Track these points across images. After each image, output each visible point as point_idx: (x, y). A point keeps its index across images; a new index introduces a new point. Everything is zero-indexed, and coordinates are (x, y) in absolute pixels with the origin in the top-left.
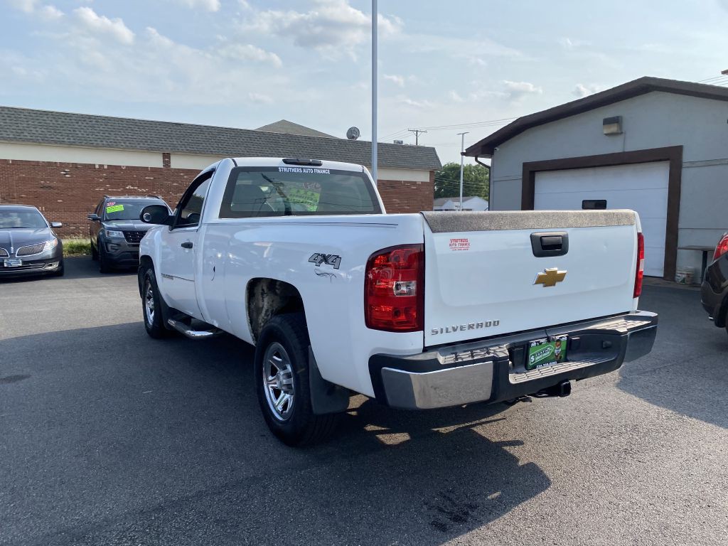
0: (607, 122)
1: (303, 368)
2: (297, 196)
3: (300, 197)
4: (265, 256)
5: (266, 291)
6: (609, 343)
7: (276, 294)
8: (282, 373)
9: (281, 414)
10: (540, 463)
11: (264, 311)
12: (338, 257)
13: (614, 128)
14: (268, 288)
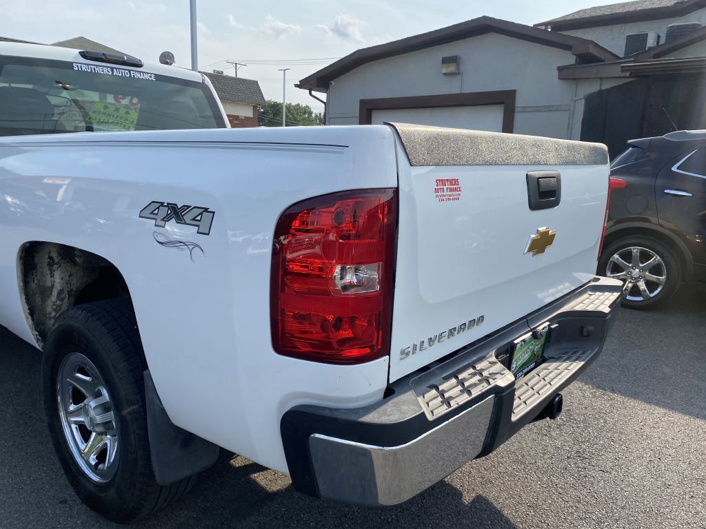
0: (446, 61)
1: (132, 404)
2: (104, 114)
3: (109, 115)
4: (59, 199)
5: (56, 260)
6: (591, 328)
7: (75, 264)
8: (93, 404)
9: (95, 469)
10: (492, 494)
11: (55, 293)
12: (206, 210)
13: (452, 68)
14: (60, 255)
